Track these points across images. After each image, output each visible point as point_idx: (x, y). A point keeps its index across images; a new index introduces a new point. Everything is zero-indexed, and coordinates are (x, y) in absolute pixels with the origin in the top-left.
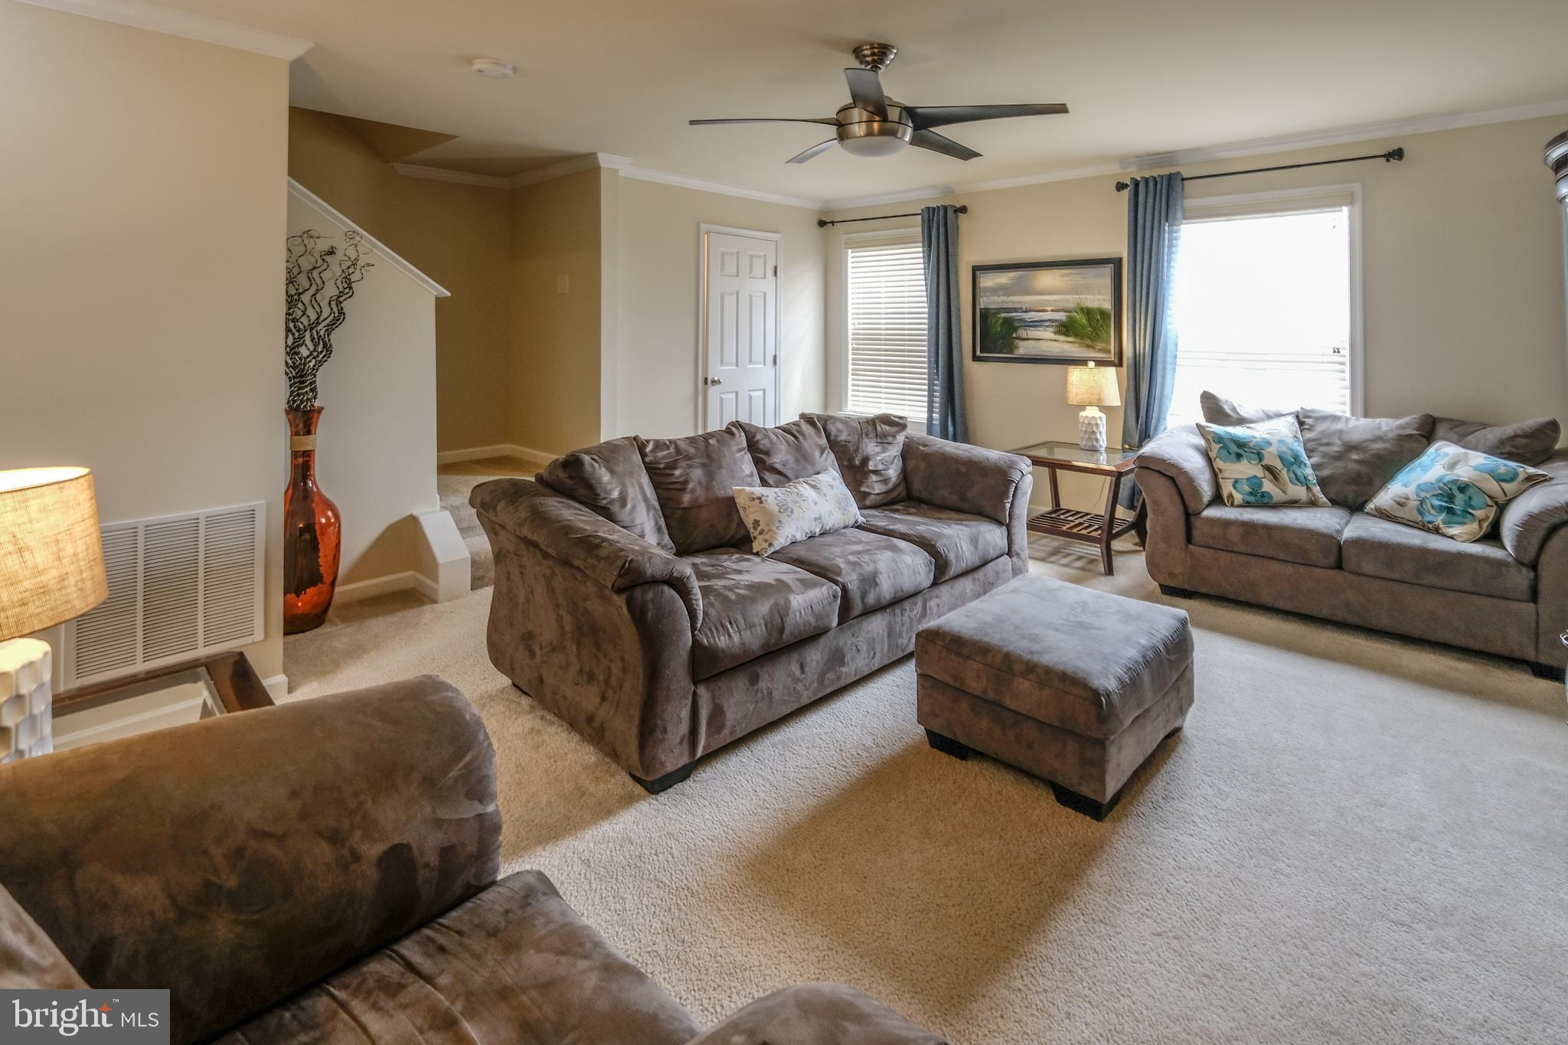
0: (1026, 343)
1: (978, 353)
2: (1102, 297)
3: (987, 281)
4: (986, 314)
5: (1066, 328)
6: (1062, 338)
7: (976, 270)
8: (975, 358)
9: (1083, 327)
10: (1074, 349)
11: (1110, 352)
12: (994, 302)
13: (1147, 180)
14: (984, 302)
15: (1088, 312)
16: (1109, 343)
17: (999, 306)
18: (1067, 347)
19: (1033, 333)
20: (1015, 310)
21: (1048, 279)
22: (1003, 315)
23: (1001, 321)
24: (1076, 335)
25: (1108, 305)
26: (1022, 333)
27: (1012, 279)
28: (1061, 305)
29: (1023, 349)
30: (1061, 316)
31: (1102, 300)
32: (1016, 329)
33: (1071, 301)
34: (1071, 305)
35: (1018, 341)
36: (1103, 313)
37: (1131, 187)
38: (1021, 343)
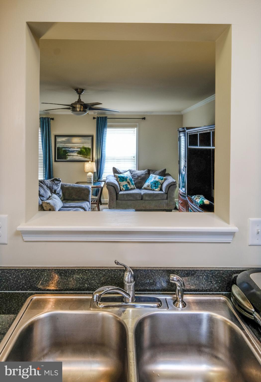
0: (70, 156)
1: (56, 160)
2: (89, 145)
3: (59, 140)
4: (59, 149)
5: (80, 153)
6: (79, 155)
7: (56, 136)
8: (55, 161)
9: (84, 152)
10: (82, 158)
11: (90, 159)
12: (61, 146)
13: (100, 117)
14: (58, 145)
15: (85, 149)
16: (90, 156)
17: (63, 147)
18: (80, 157)
19: (72, 154)
20: (67, 148)
21: (75, 140)
22: (64, 149)
23: (63, 151)
24: (83, 154)
25: (90, 147)
26: (69, 154)
27: (66, 139)
28: (79, 147)
29: (69, 158)
30: (79, 150)
31: (89, 146)
32: (67, 153)
33: (81, 146)
34: (81, 147)
35: (67, 156)
36: (89, 149)
37: (97, 118)
38: (68, 157)
